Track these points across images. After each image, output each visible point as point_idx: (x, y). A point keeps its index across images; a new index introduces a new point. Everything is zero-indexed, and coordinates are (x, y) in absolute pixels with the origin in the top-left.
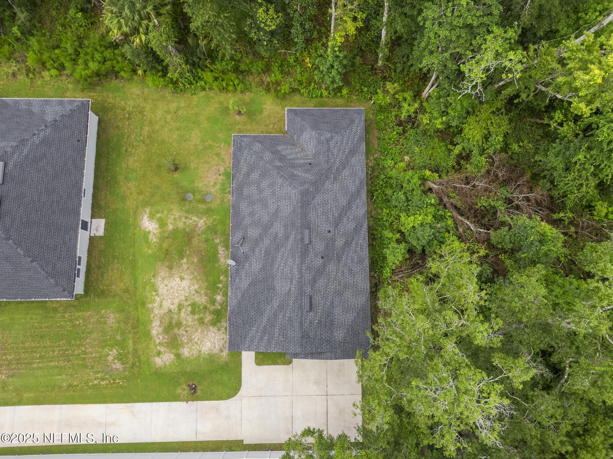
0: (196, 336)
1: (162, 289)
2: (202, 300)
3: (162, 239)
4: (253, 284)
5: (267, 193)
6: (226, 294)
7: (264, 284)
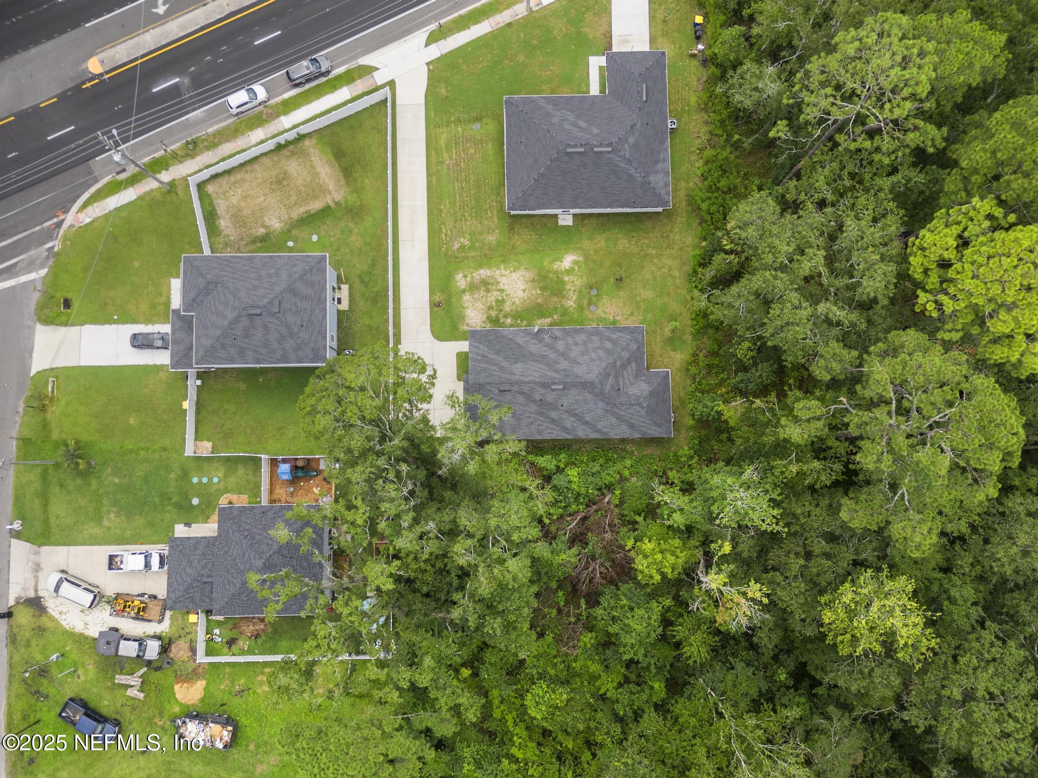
0: (479, 305)
1: (515, 276)
2: (507, 307)
3: (557, 273)
4: (520, 346)
5: (594, 355)
6: (512, 326)
7: (520, 355)
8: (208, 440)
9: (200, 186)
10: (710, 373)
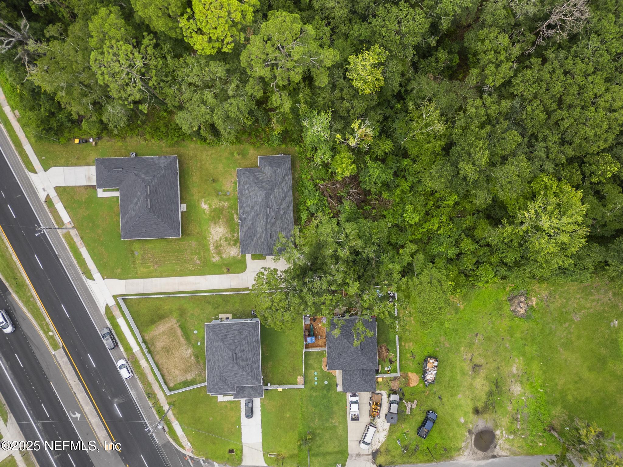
0: (228, 250)
1: (213, 232)
2: (229, 236)
3: (211, 212)
4: (249, 229)
5: (252, 193)
6: (238, 233)
7: (253, 229)
8: (297, 378)
9: (170, 390)
10: (259, 137)
